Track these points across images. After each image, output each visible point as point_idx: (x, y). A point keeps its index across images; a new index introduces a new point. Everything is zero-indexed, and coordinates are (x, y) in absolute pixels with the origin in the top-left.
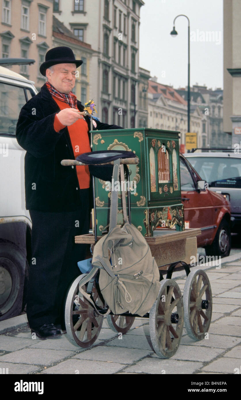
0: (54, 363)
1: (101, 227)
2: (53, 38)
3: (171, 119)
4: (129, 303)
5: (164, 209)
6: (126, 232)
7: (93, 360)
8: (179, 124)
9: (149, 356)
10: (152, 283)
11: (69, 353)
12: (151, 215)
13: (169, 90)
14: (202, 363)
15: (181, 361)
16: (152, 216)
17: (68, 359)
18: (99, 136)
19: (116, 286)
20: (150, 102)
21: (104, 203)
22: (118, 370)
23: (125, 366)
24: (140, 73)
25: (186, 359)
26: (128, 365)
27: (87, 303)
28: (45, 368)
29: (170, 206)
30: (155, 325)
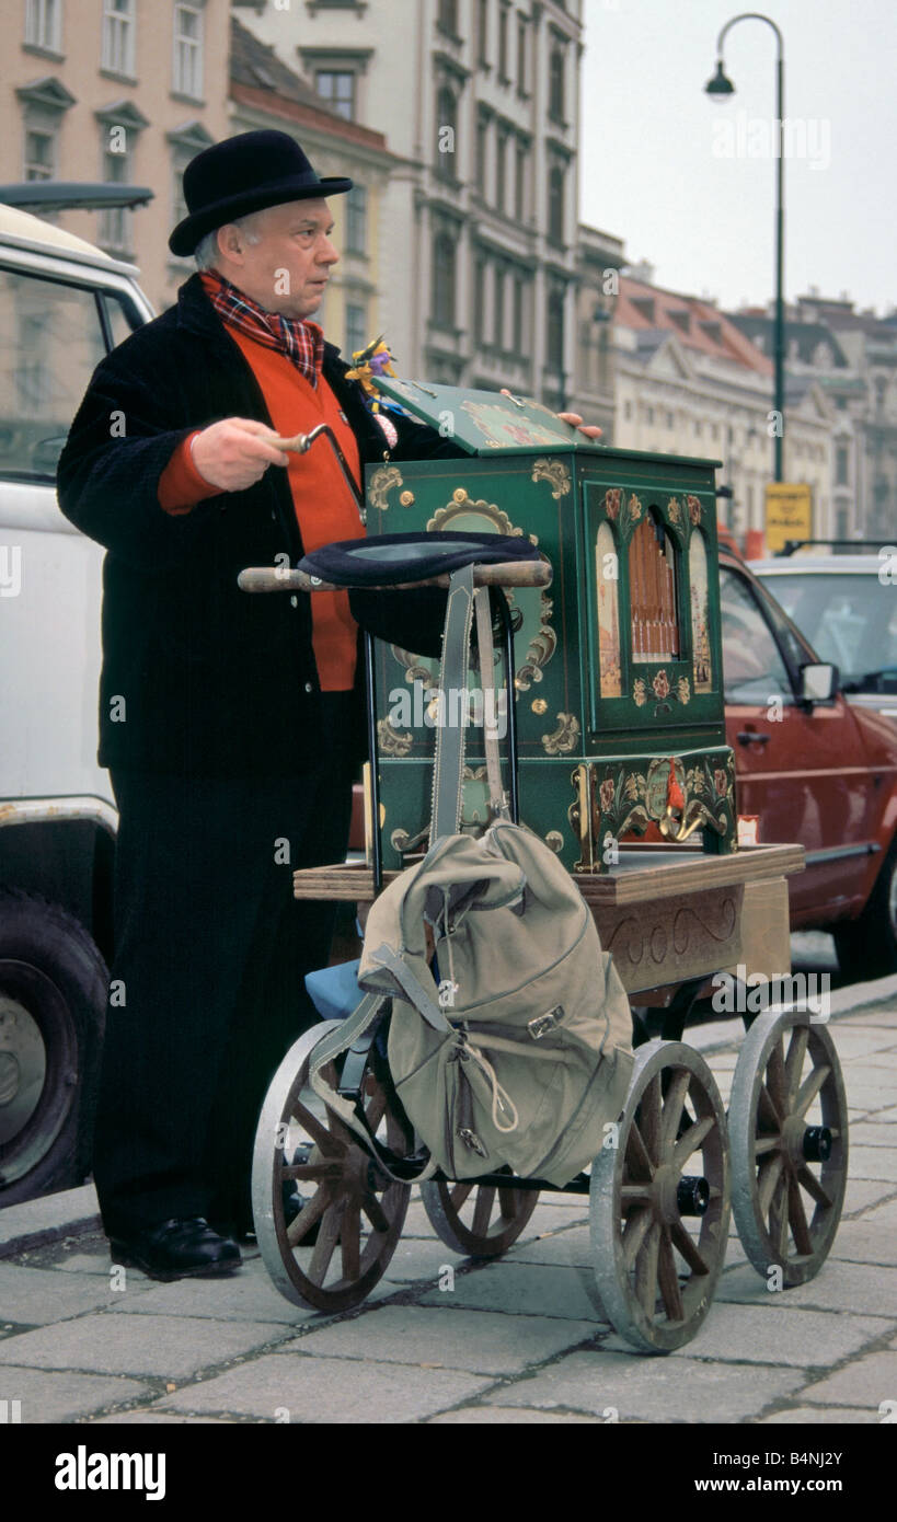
0: (205, 1371)
1: (400, 833)
2: (232, 109)
3: (707, 431)
4: (508, 1134)
5: (652, 765)
6: (499, 854)
7: (361, 1360)
8: (741, 451)
9: (589, 1345)
10: (603, 1057)
11: (267, 1333)
12: (602, 787)
13: (703, 316)
14: (801, 1372)
15: (716, 1365)
16: (604, 791)
17: (265, 1354)
18: (392, 476)
19: (457, 1067)
20: (622, 363)
21: (413, 742)
22: (463, 1398)
23: (489, 1381)
24: (585, 247)
25: (739, 1356)
26: (505, 1377)
27: (343, 1137)
28: (171, 1387)
29: (677, 755)
30: (611, 1221)
